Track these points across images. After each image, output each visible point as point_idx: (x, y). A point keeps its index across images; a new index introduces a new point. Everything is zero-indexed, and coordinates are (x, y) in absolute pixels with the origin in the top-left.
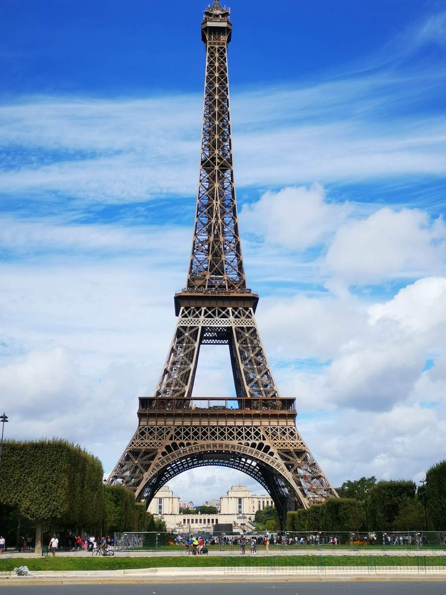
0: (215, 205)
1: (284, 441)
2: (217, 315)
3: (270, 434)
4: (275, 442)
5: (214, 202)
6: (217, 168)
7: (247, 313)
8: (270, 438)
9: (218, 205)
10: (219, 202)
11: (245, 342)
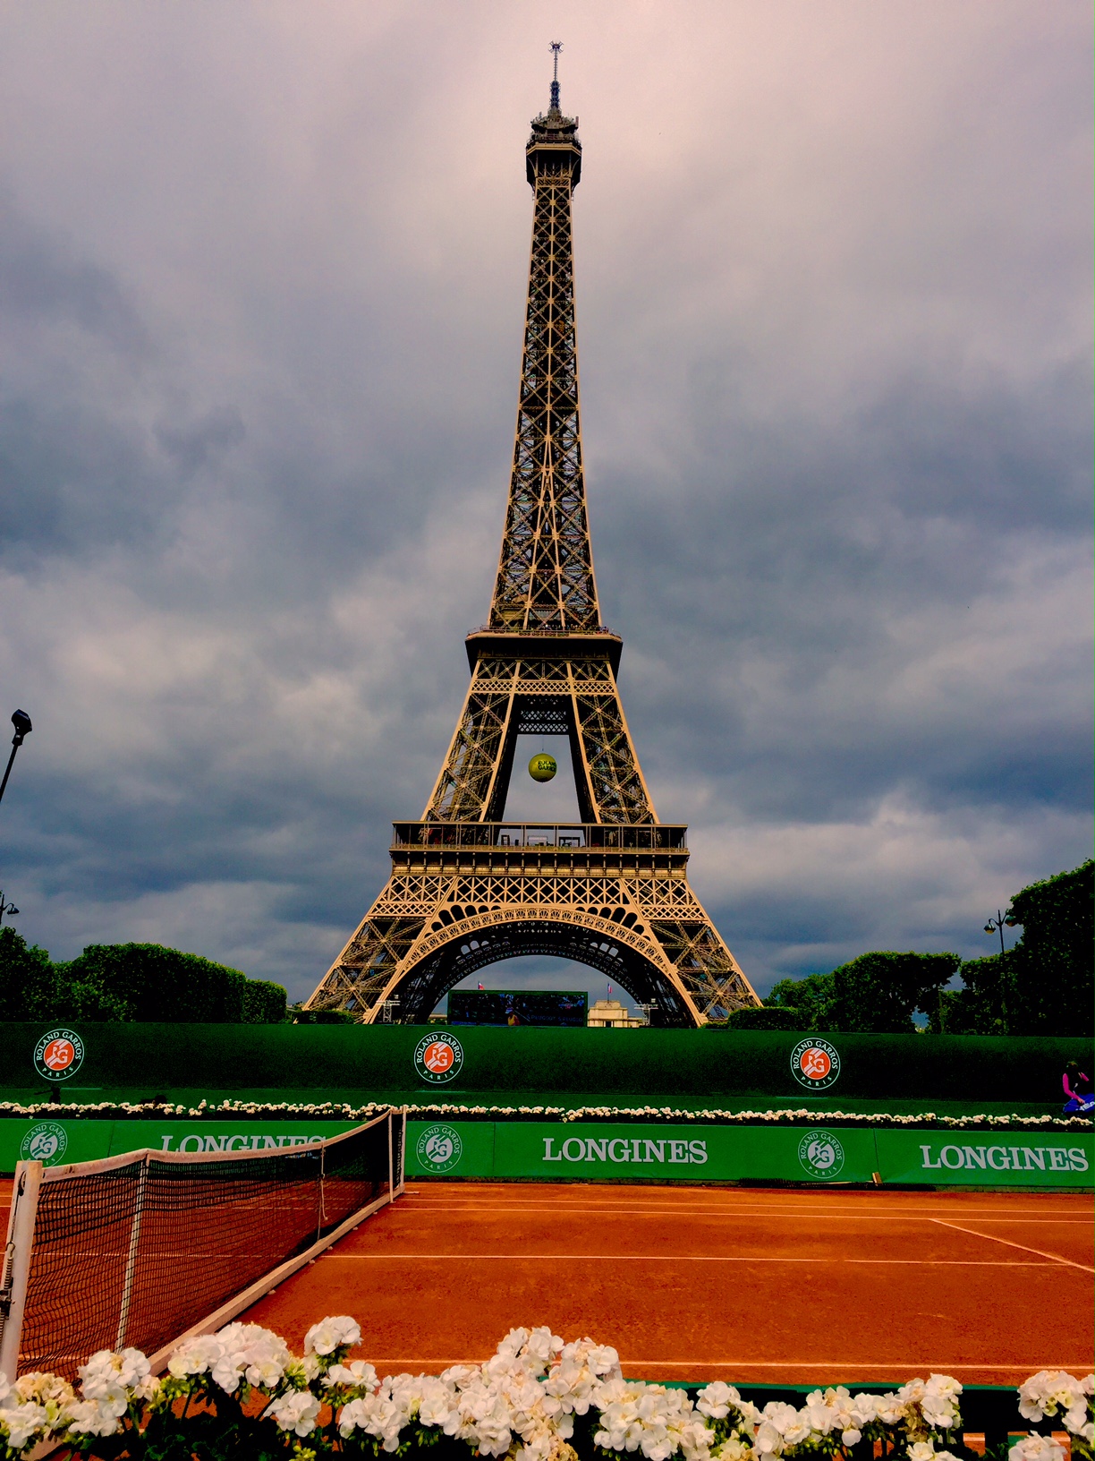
0: (545, 474)
1: (662, 906)
2: (543, 674)
3: (638, 893)
4: (646, 906)
5: (544, 470)
6: (549, 407)
7: (600, 670)
8: (637, 899)
9: (550, 474)
10: (551, 470)
11: (595, 723)
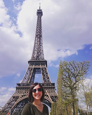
1: (52, 94)
2: (37, 65)
3: (48, 92)
6: (39, 36)
7: (44, 65)
11: (43, 71)
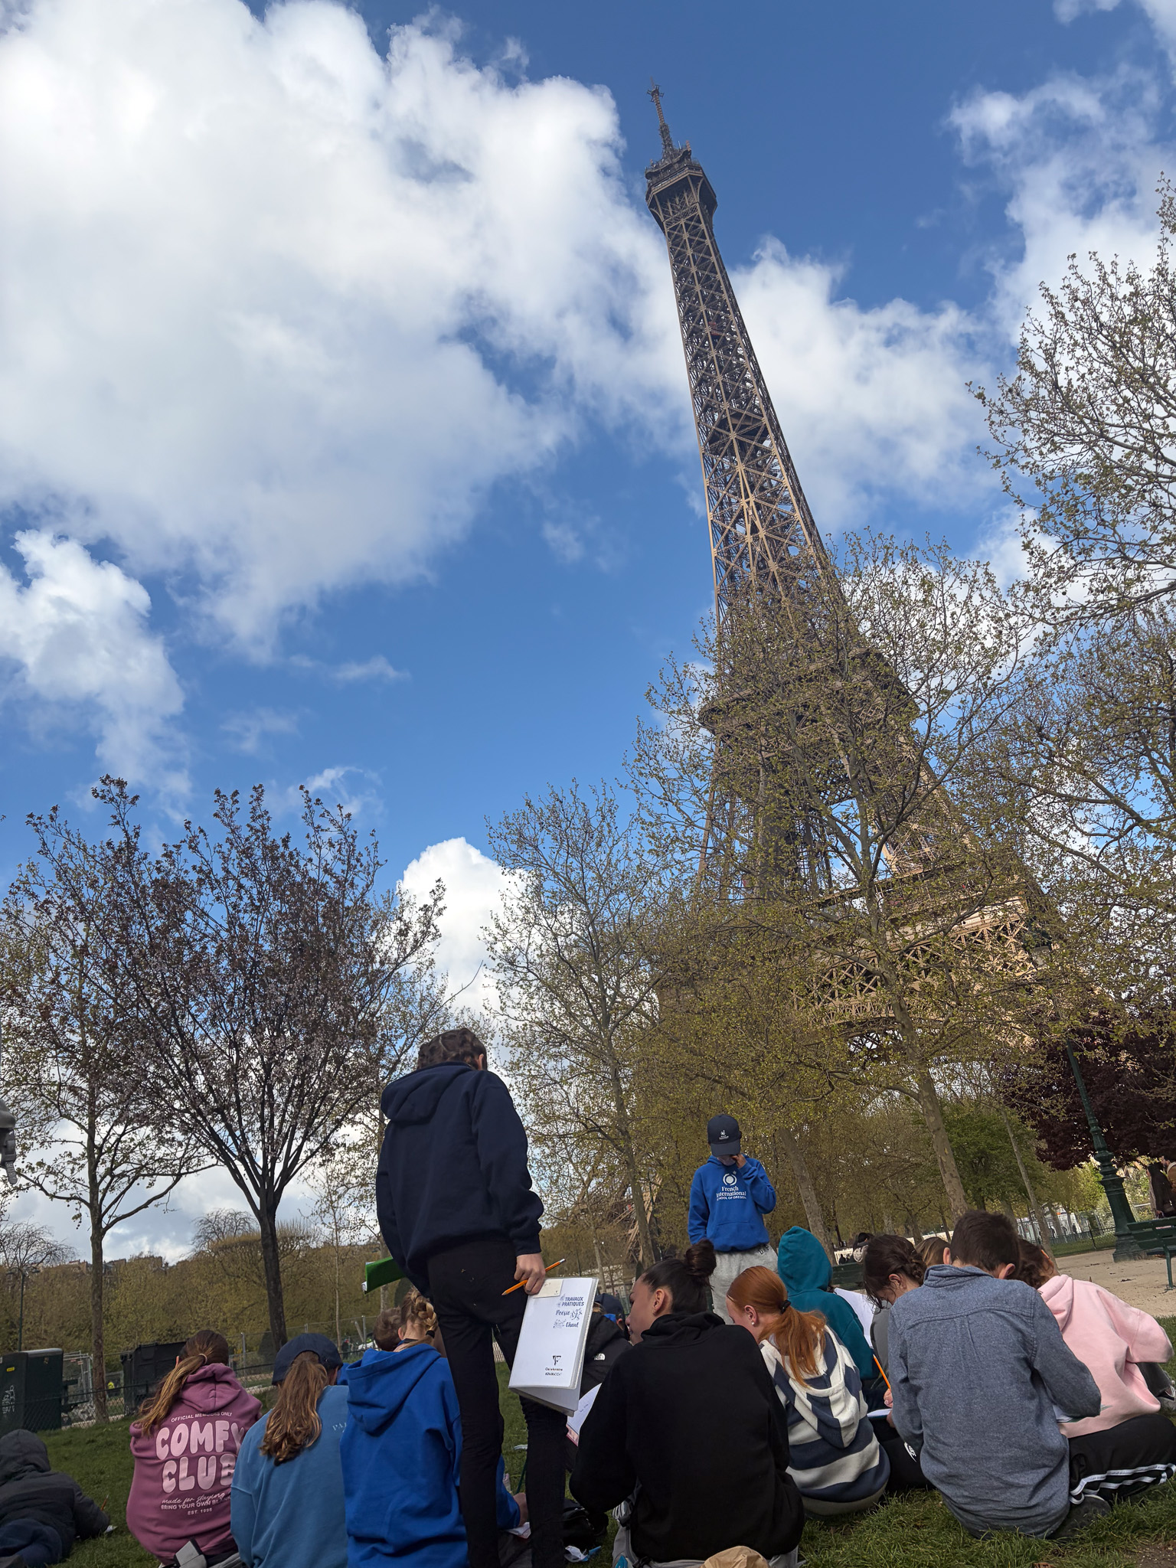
0: (746, 506)
5: (743, 501)
6: (733, 435)
9: (752, 504)
10: (752, 498)
